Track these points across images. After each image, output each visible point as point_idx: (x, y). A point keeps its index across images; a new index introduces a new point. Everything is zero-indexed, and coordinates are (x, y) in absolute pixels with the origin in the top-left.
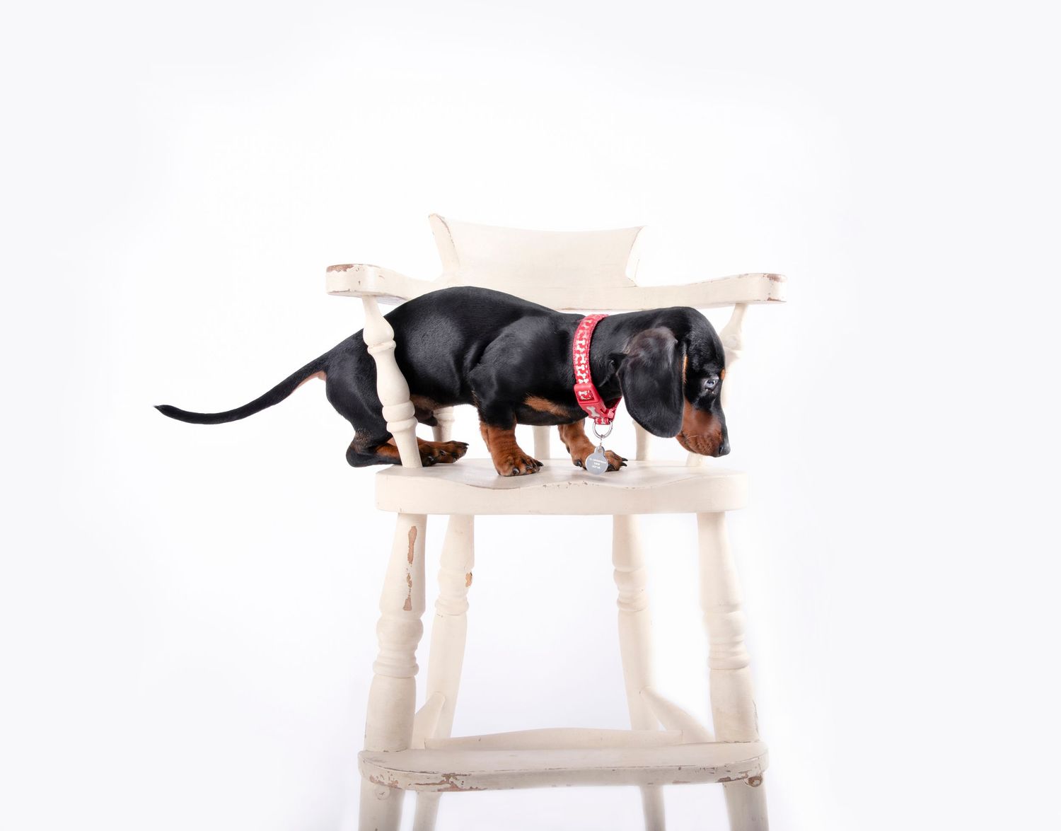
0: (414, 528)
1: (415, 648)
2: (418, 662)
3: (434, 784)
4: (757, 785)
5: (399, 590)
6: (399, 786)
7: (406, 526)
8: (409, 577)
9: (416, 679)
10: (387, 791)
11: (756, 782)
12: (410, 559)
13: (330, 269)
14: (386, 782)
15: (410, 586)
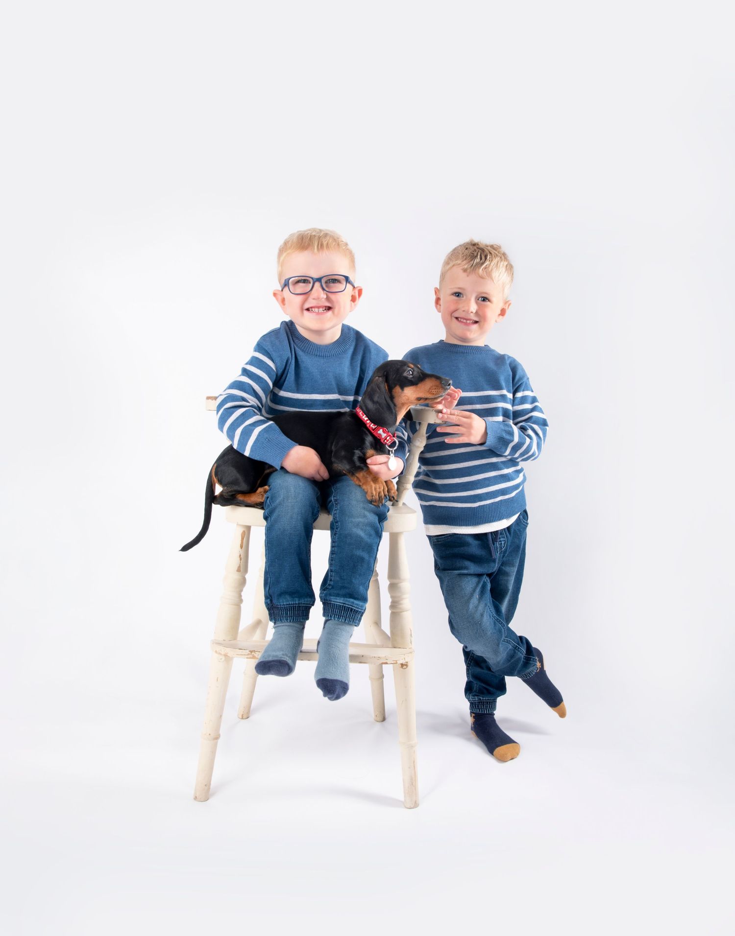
0: (244, 531)
1: (241, 591)
2: (243, 598)
3: (244, 655)
4: (405, 668)
5: (235, 562)
6: (229, 655)
7: (240, 530)
8: (240, 556)
9: (242, 607)
10: (223, 658)
11: (405, 667)
12: (241, 547)
13: (208, 398)
14: (223, 653)
15: (241, 560)
